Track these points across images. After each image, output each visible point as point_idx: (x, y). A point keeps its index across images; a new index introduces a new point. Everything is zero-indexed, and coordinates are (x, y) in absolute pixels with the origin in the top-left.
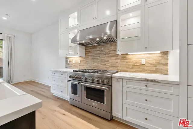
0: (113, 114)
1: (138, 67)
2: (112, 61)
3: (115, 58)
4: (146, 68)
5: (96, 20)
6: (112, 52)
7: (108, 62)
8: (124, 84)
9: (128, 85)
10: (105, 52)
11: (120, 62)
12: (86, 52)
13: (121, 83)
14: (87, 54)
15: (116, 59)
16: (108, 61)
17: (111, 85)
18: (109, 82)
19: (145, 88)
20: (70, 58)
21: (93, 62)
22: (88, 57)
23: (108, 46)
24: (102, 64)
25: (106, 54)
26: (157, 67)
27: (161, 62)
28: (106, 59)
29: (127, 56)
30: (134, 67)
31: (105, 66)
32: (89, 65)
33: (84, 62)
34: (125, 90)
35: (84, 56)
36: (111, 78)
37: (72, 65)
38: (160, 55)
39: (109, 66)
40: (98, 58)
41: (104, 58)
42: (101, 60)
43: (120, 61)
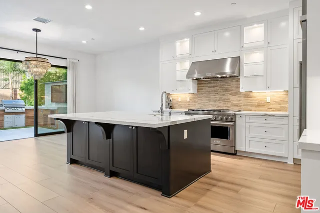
0: (237, 149)
1: (263, 105)
2: (234, 99)
3: (237, 96)
4: (271, 106)
5: (215, 53)
6: (234, 89)
7: (229, 101)
8: (247, 119)
9: (251, 121)
10: (225, 88)
11: (243, 101)
12: (198, 87)
13: (244, 119)
14: (201, 91)
15: (239, 97)
16: (229, 99)
17: (235, 122)
18: (233, 118)
19: (265, 121)
20: (172, 95)
21: (209, 100)
22: (202, 94)
23: (229, 82)
24: (221, 103)
25: (226, 90)
26: (282, 105)
27: (285, 100)
28: (226, 97)
29: (252, 94)
30: (259, 105)
31: (225, 105)
32: (202, 104)
33: (197, 100)
34: (248, 125)
35: (196, 92)
36: (235, 115)
37: (177, 104)
38: (284, 93)
39: (229, 105)
40: (217, 95)
41: (224, 95)
42: (220, 98)
43: (243, 98)
